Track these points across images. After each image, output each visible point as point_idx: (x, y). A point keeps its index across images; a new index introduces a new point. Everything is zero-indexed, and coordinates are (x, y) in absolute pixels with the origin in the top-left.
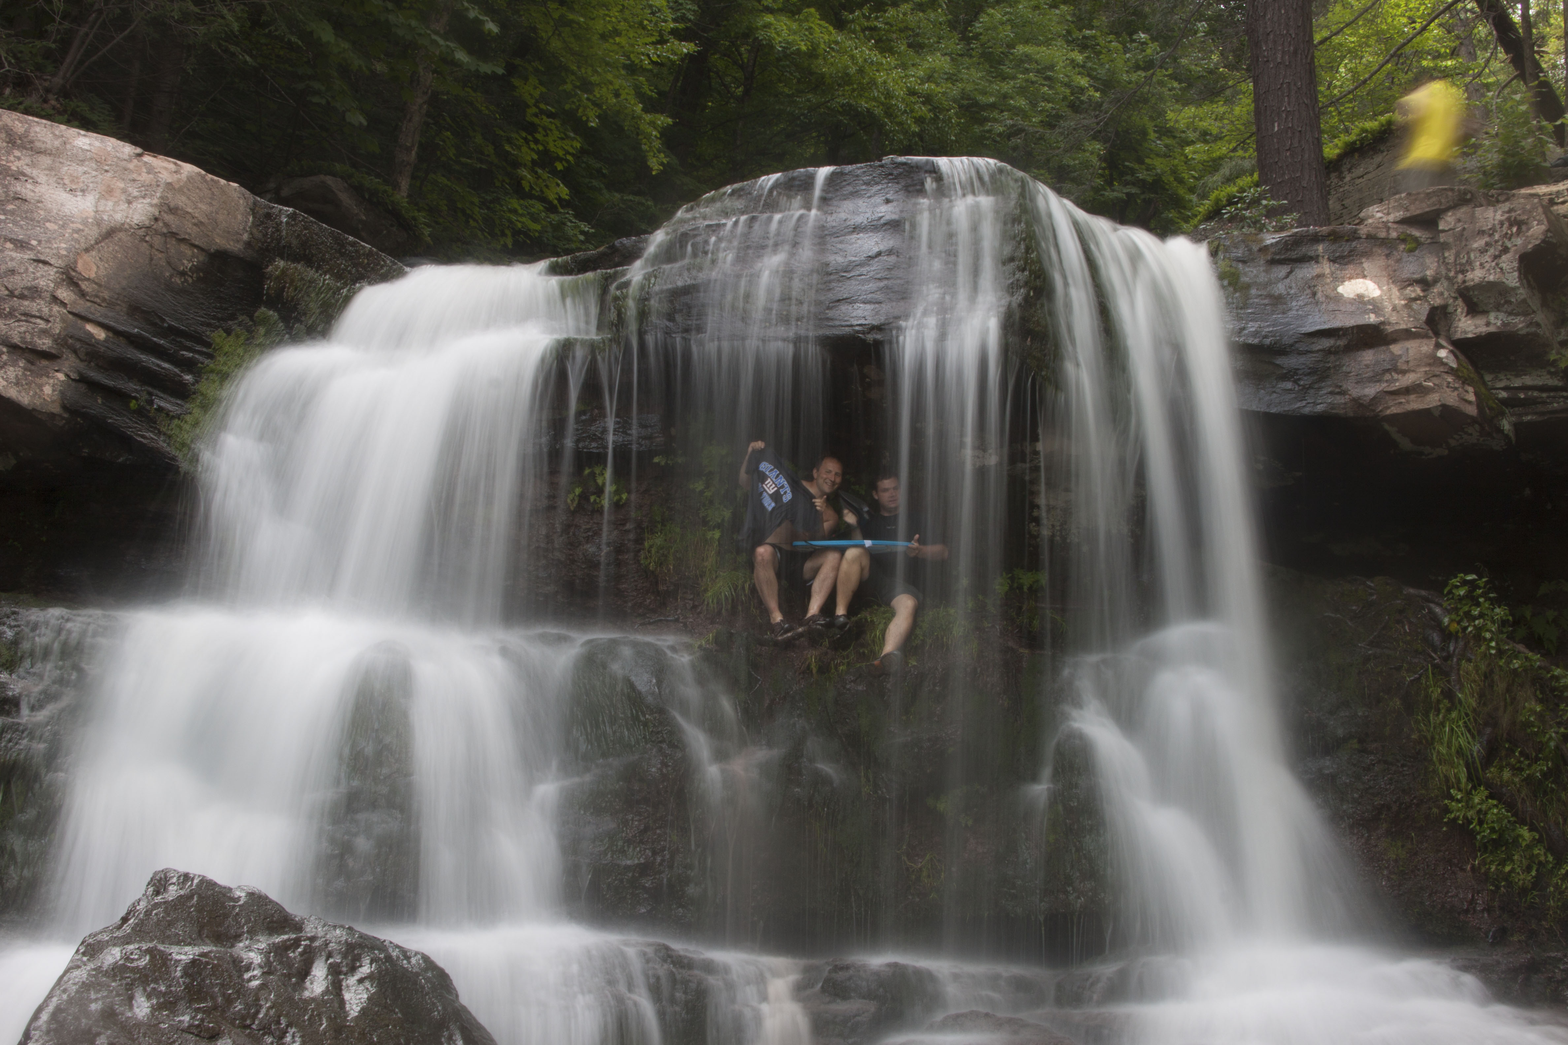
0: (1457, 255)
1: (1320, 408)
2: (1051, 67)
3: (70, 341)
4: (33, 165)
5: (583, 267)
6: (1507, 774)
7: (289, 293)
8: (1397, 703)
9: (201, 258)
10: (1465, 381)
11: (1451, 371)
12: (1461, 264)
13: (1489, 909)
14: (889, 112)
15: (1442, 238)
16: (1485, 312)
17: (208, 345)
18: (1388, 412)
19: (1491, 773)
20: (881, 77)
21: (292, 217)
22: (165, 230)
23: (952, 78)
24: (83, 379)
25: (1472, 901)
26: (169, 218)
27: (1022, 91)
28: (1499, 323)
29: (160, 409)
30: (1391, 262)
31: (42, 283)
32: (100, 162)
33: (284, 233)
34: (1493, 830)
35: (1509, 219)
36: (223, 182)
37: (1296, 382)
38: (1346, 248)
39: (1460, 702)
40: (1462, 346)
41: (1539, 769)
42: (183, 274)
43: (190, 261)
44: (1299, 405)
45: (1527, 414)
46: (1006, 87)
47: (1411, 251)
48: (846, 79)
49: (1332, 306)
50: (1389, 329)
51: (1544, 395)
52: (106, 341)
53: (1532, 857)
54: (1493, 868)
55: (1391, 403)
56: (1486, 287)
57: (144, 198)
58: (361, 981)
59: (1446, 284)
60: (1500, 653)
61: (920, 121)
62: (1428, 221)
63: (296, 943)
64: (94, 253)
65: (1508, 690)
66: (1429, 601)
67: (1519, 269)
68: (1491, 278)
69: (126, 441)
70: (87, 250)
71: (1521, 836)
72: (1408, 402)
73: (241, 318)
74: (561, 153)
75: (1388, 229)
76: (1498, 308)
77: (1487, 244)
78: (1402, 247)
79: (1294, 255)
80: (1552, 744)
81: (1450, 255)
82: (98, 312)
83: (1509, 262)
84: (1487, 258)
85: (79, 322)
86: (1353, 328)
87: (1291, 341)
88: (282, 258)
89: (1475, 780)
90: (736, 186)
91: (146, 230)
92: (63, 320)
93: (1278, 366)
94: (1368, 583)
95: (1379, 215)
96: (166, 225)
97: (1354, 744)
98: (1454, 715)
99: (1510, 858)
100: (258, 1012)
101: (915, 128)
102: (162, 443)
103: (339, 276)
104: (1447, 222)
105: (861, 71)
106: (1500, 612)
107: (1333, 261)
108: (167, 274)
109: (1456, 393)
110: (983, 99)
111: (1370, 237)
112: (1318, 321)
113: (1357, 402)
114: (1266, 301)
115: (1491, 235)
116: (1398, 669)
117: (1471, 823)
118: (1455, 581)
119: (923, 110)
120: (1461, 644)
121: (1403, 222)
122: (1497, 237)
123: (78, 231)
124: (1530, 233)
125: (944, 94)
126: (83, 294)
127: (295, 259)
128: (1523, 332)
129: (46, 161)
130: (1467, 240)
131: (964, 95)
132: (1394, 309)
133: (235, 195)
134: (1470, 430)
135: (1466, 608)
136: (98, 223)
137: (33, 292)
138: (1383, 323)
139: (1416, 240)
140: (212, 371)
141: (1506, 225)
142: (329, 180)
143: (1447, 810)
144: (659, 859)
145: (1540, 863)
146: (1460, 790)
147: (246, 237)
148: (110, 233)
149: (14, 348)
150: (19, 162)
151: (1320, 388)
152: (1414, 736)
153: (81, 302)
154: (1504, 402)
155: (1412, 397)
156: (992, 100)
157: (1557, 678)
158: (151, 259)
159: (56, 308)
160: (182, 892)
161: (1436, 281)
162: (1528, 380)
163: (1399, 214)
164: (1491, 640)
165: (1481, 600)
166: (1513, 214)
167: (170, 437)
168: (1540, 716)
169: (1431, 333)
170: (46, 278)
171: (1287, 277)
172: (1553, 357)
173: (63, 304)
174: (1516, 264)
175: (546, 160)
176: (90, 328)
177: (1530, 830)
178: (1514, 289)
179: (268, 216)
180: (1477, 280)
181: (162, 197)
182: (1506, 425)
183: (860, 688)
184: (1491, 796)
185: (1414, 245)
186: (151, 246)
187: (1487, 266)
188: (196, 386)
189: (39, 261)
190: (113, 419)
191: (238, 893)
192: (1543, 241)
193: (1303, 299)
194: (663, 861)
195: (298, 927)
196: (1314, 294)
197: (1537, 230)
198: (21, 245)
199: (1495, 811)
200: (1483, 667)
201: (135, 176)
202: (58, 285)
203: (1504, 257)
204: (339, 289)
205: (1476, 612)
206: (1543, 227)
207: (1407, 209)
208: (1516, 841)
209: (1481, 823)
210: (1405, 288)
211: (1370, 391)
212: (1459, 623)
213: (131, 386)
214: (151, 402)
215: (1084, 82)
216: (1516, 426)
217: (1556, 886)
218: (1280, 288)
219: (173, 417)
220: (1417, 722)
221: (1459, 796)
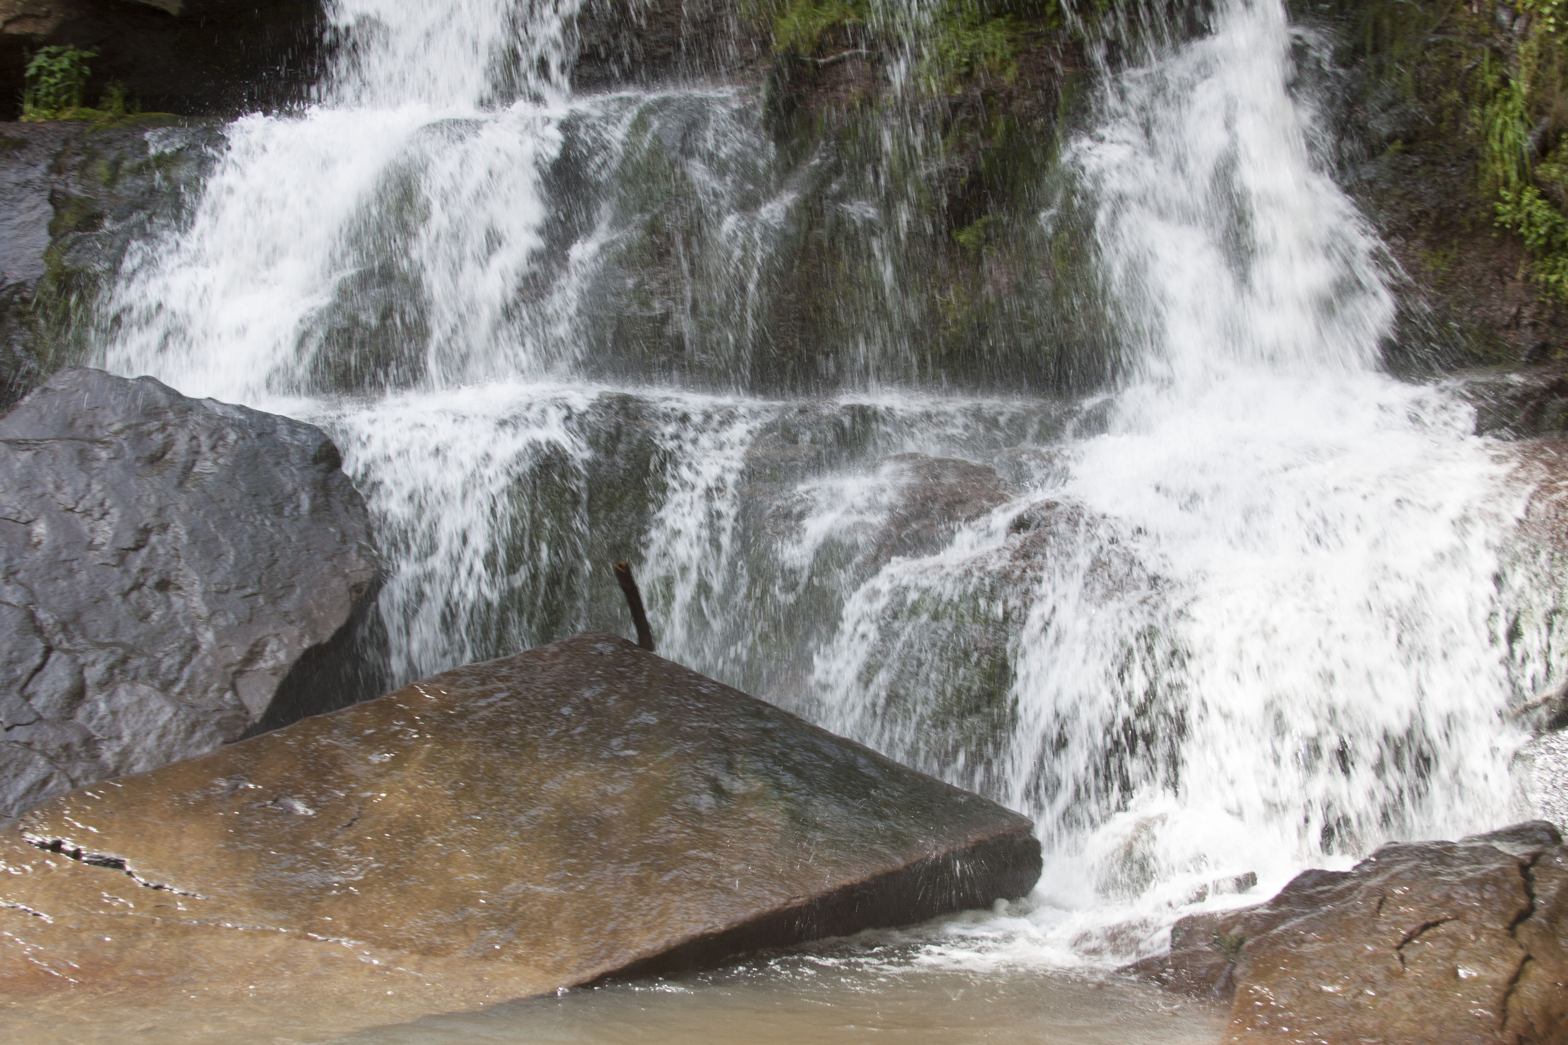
6: (1556, 170)
8: (1455, 96)
13: (1534, 323)
19: (1541, 169)
25: (1517, 317)
34: (1541, 234)
39: (1515, 90)
54: (1542, 277)
60: (1559, 30)
89: (1527, 178)
97: (1399, 144)
98: (1510, 106)
116: (1458, 56)
117: (1519, 226)
143: (1496, 214)
146: (1510, 190)
152: (1470, 131)
184: (1542, 196)
199: (1543, 212)
209: (1529, 226)
220: (1474, 115)
221: (1509, 196)
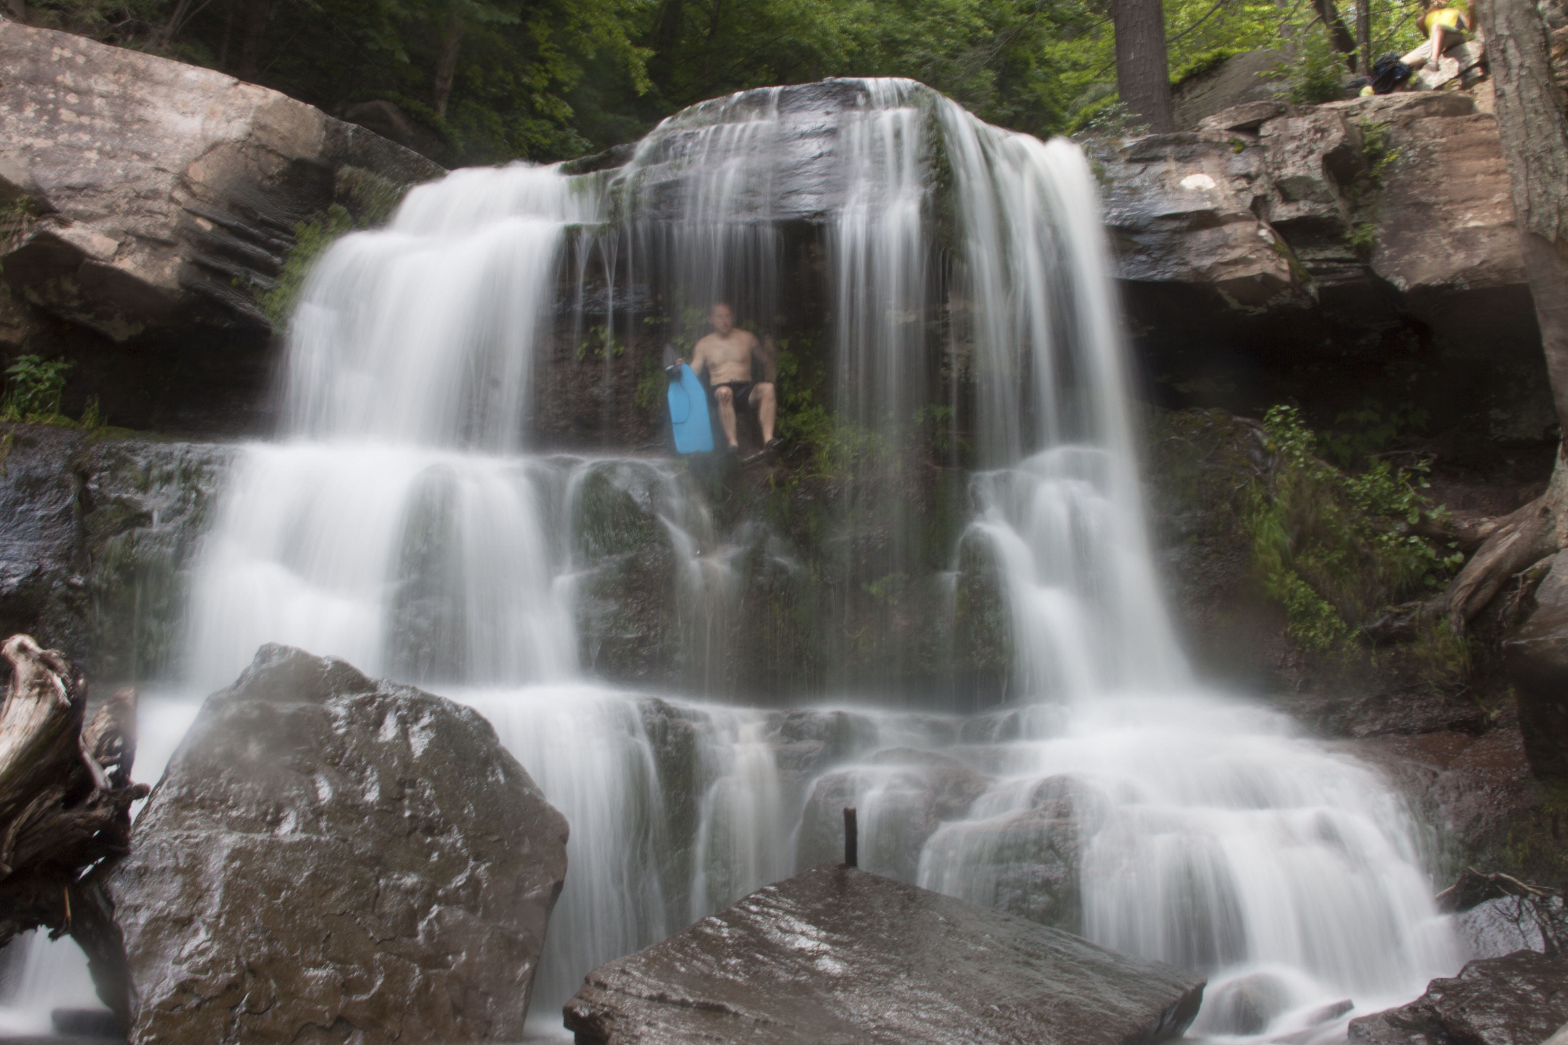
0: (1274, 155)
1: (1168, 276)
2: (954, 11)
3: (185, 232)
4: (153, 93)
5: (585, 168)
6: (1311, 561)
7: (355, 192)
8: (1227, 506)
9: (286, 165)
10: (1281, 255)
11: (1270, 247)
12: (1278, 163)
13: (1297, 665)
14: (826, 46)
15: (1263, 142)
16: (1295, 201)
17: (292, 234)
18: (1221, 279)
19: (1300, 560)
20: (819, 19)
21: (356, 131)
22: (257, 143)
23: (875, 20)
24: (195, 263)
25: (1284, 660)
26: (259, 134)
27: (931, 30)
28: (1307, 209)
29: (255, 285)
30: (1223, 161)
31: (162, 187)
32: (205, 90)
33: (350, 144)
34: (1301, 604)
35: (1314, 127)
36: (301, 104)
37: (1149, 255)
38: (1188, 149)
39: (1276, 505)
40: (1279, 227)
41: (1336, 556)
42: (271, 178)
43: (277, 167)
44: (1152, 273)
45: (1328, 281)
46: (918, 26)
47: (1239, 152)
48: (791, 21)
49: (1177, 196)
50: (1222, 213)
51: (1342, 265)
52: (213, 231)
53: (1330, 625)
54: (1301, 633)
55: (1223, 272)
56: (1296, 180)
57: (240, 117)
58: (423, 728)
59: (1265, 178)
60: (1307, 467)
61: (850, 53)
62: (1252, 129)
63: (372, 700)
64: (202, 162)
65: (1313, 496)
66: (1251, 426)
67: (1323, 167)
68: (1301, 173)
69: (230, 311)
70: (197, 160)
71: (1320, 609)
72: (1237, 271)
73: (318, 212)
74: (567, 80)
75: (1221, 135)
76: (1306, 197)
77: (1298, 147)
78: (1231, 149)
79: (1147, 155)
80: (1346, 537)
81: (1268, 155)
82: (206, 209)
83: (1314, 161)
84: (1297, 158)
85: (192, 217)
86: (1194, 212)
87: (1146, 223)
88: (350, 164)
89: (1288, 565)
90: (708, 102)
91: (243, 144)
92: (179, 215)
93: (1136, 243)
94: (1206, 413)
95: (1214, 124)
96: (258, 139)
97: (1194, 538)
98: (1271, 515)
99: (1313, 626)
100: (343, 753)
101: (846, 59)
102: (257, 312)
103: (393, 178)
104: (1266, 130)
105: (803, 14)
106: (1307, 435)
107: (1178, 159)
108: (260, 178)
109: (1273, 264)
110: (900, 37)
111: (1207, 141)
112: (1166, 207)
113: (1196, 271)
114: (1126, 192)
115: (1300, 140)
116: (1229, 480)
117: (1283, 599)
118: (1273, 411)
119: (853, 45)
120: (1277, 459)
121: (1233, 129)
122: (1305, 141)
123: (189, 145)
124: (1330, 138)
125: (869, 32)
126: (193, 195)
127: (360, 165)
128: (1325, 216)
129: (163, 90)
130: (1282, 143)
131: (885, 34)
132: (1226, 198)
133: (312, 115)
134: (1284, 293)
135: (1281, 432)
136: (205, 138)
137: (155, 194)
138: (1216, 209)
139: (1242, 144)
140: (296, 254)
141: (1312, 132)
142: (384, 105)
143: (1266, 590)
144: (653, 633)
145: (1337, 630)
146: (1276, 573)
147: (320, 148)
148: (214, 146)
149: (141, 238)
150: (141, 91)
151: (1168, 260)
152: (1241, 532)
153: (192, 201)
154: (1312, 271)
155: (1240, 267)
156: (907, 37)
157: (1350, 486)
158: (247, 166)
159: (173, 207)
160: (283, 661)
161: (1257, 176)
162: (1329, 254)
163: (1230, 124)
164: (1300, 457)
165: (1293, 425)
166: (1318, 124)
167: (264, 307)
168: (1337, 515)
169: (1254, 217)
170: (164, 183)
171: (1141, 173)
172: (1348, 235)
173: (178, 203)
174: (1319, 163)
175: (555, 87)
176: (200, 222)
177: (1330, 604)
178: (1318, 182)
179: (338, 131)
180: (1290, 175)
181: (254, 117)
182: (1312, 289)
183: (809, 498)
184: (1300, 578)
185: (1240, 148)
186: (247, 156)
187: (1298, 164)
188: (285, 266)
189: (158, 169)
190: (219, 293)
191: (326, 662)
192: (1341, 145)
193: (1155, 190)
194: (656, 634)
195: (373, 687)
196: (1163, 186)
197: (1336, 136)
198: (145, 157)
199: (1303, 589)
200: (1294, 478)
201: (232, 101)
202: (174, 187)
203: (1311, 157)
204: (395, 188)
205: (1288, 435)
206: (1341, 134)
207: (1235, 119)
208: (1318, 612)
209: (1292, 598)
210: (1234, 181)
211: (1207, 262)
212: (1275, 443)
213: (232, 267)
214: (248, 280)
215: (979, 22)
216: (1321, 290)
217: (1349, 647)
218: (1137, 182)
219: (266, 291)
220: (1243, 521)
221: (1275, 578)
